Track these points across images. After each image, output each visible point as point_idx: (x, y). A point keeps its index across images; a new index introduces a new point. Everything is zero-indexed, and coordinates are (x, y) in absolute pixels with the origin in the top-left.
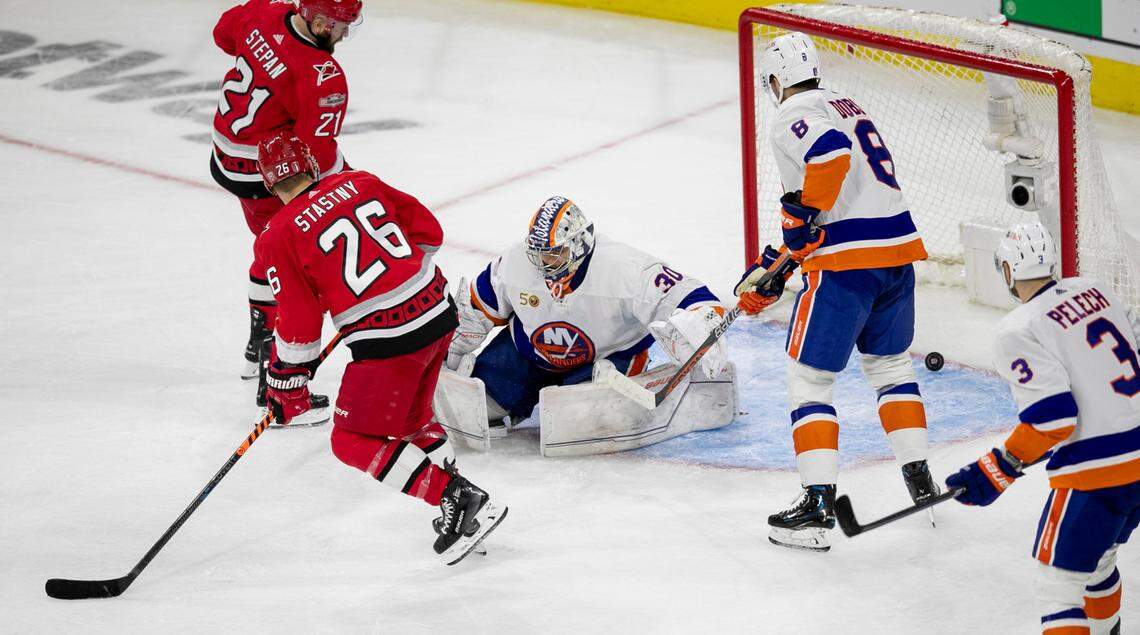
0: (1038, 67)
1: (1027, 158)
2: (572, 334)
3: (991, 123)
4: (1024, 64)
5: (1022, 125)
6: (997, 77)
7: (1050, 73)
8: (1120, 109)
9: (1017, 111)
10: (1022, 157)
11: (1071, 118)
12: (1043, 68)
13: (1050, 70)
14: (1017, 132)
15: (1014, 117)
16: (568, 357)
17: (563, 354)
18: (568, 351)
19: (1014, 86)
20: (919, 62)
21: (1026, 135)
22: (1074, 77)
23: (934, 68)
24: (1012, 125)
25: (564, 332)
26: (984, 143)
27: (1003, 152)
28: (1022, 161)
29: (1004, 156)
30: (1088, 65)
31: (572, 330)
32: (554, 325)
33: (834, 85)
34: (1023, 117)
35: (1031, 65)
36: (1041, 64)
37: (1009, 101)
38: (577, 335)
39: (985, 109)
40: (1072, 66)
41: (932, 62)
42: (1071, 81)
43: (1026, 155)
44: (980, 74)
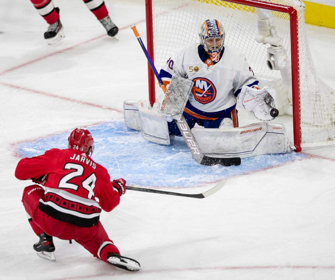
0: (281, 5)
1: (275, 46)
2: (208, 85)
3: (259, 30)
4: (275, 4)
5: (273, 31)
6: (262, 10)
7: (286, 8)
8: (317, 25)
9: (271, 25)
10: (273, 46)
11: (296, 28)
12: (283, 6)
13: (286, 6)
14: (271, 35)
15: (269, 28)
16: (203, 96)
17: (201, 94)
18: (204, 93)
19: (269, 13)
20: (226, 4)
21: (274, 36)
22: (297, 9)
23: (233, 6)
24: (268, 31)
25: (204, 83)
26: (256, 39)
27: (265, 44)
28: (273, 48)
29: (265, 45)
30: (303, 4)
31: (209, 82)
32: (201, 79)
33: (188, 14)
34: (274, 28)
35: (278, 5)
36: (282, 4)
37: (267, 20)
38: (210, 85)
39: (256, 24)
40: (296, 4)
41: (232, 3)
42: (296, 11)
43: (275, 45)
44: (254, 8)
